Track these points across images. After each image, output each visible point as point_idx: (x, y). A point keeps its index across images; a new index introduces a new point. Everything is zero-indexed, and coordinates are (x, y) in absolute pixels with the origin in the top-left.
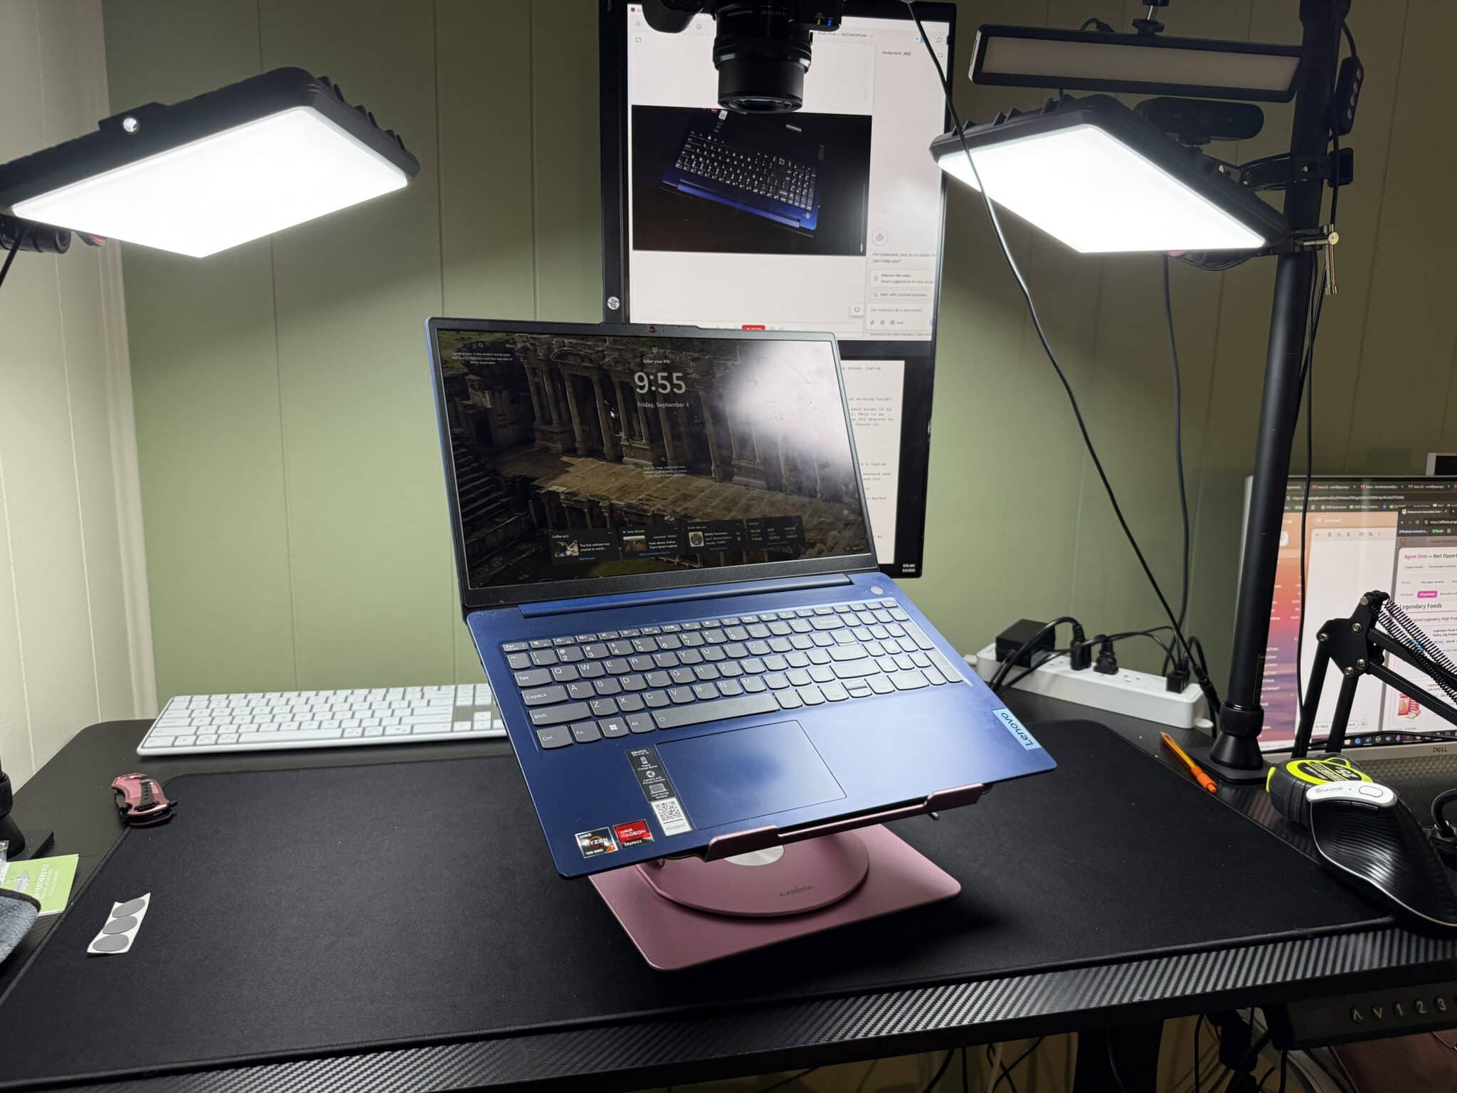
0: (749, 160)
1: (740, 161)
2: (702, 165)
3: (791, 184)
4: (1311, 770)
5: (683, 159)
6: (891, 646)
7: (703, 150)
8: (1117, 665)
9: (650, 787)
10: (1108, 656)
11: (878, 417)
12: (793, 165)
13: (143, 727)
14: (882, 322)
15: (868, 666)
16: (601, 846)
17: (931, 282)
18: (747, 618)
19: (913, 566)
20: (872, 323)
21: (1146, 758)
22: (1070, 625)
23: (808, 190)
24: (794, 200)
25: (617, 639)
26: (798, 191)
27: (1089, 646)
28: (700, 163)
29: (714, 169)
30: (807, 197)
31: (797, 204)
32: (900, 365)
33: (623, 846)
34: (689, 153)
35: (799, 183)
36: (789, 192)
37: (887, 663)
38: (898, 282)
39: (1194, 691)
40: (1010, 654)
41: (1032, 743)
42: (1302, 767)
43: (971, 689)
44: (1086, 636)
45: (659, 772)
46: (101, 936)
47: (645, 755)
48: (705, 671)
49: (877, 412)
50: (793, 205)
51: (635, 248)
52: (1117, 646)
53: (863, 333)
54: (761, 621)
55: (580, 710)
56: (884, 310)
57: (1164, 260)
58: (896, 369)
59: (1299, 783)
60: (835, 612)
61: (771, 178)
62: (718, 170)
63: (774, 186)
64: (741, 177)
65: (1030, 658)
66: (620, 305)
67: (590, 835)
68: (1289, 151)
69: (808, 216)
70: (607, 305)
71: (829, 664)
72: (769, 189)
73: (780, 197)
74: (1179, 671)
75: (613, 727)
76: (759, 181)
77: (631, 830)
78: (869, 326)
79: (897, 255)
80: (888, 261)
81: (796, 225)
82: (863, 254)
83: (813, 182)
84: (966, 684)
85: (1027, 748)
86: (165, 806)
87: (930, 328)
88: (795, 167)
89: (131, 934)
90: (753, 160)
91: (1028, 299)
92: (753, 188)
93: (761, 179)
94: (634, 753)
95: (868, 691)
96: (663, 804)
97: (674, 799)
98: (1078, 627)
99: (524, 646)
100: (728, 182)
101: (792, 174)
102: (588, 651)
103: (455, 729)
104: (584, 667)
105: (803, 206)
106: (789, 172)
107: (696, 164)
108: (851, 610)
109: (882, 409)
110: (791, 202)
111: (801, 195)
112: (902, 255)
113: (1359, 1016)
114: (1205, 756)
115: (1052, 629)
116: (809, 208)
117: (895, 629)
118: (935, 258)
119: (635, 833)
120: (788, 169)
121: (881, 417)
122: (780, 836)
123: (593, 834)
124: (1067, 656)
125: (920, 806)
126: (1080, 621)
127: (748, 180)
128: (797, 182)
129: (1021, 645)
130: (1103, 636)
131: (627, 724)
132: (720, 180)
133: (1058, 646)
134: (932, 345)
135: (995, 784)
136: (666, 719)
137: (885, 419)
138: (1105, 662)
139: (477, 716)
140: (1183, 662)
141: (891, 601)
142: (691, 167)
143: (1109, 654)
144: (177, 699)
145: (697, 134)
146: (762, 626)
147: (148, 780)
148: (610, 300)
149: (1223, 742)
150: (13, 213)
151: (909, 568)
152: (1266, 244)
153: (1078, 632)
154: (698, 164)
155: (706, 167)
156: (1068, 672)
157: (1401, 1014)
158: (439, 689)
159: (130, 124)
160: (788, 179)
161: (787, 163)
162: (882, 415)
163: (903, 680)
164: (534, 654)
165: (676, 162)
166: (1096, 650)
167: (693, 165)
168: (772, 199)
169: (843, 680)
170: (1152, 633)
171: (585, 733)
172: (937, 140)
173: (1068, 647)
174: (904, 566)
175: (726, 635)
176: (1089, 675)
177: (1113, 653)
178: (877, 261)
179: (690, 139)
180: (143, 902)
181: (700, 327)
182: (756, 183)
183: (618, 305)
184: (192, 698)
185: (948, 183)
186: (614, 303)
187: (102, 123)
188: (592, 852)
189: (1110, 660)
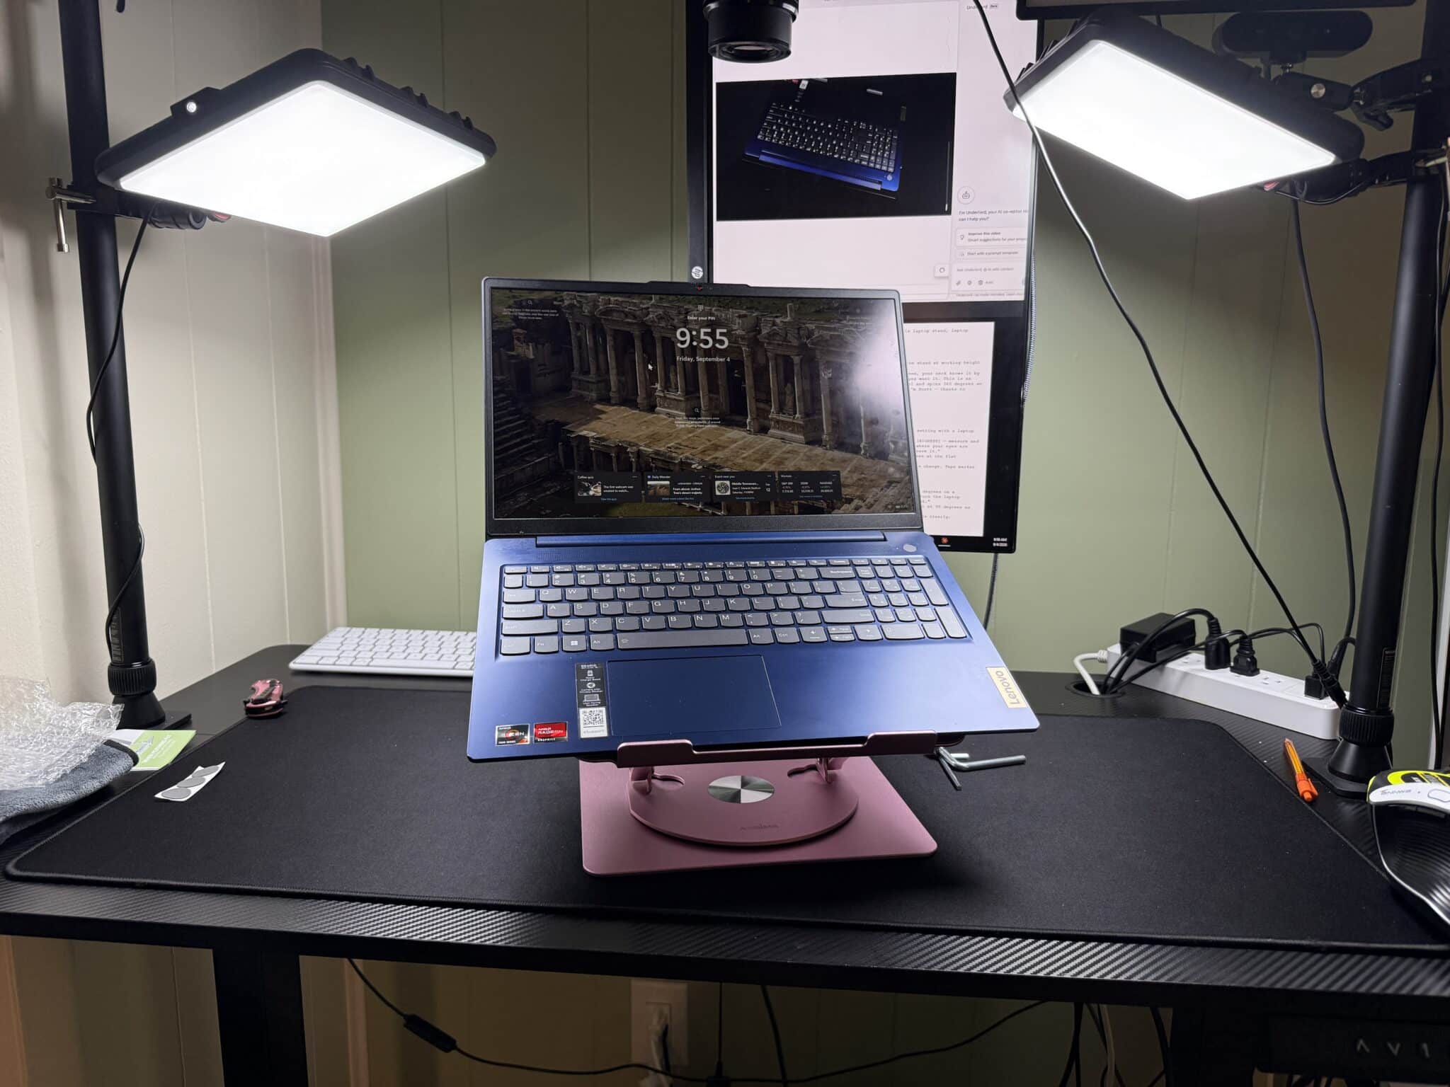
0: (830, 126)
1: (820, 129)
2: (784, 135)
3: (872, 147)
5: (765, 130)
6: (899, 599)
7: (784, 120)
8: (1258, 666)
9: (585, 696)
10: (1247, 656)
11: (964, 381)
12: (874, 128)
13: (304, 649)
14: (970, 283)
15: (863, 615)
16: (515, 738)
17: (1023, 237)
19: (1005, 540)
20: (958, 283)
22: (1207, 618)
23: (890, 152)
24: (875, 163)
25: (614, 571)
26: (879, 154)
28: (782, 133)
29: (795, 138)
30: (889, 159)
31: (878, 166)
32: (988, 328)
34: (771, 124)
36: (870, 155)
37: (885, 614)
38: (985, 240)
41: (1018, 703)
45: (600, 684)
46: (172, 788)
47: (593, 669)
48: (687, 605)
49: (964, 376)
50: (874, 168)
51: (719, 218)
52: (1260, 643)
53: (949, 294)
54: (766, 566)
55: (550, 626)
56: (971, 270)
58: (985, 332)
61: (852, 142)
62: (798, 138)
63: (855, 150)
64: (821, 144)
65: (1158, 651)
66: (703, 276)
67: (510, 728)
69: (890, 178)
70: (691, 274)
72: (850, 153)
73: (862, 160)
75: (574, 643)
76: (839, 146)
77: (550, 729)
78: (955, 287)
79: (985, 212)
80: (976, 219)
81: (878, 187)
82: (949, 212)
83: (894, 144)
86: (275, 703)
87: (1023, 287)
88: (876, 130)
89: (196, 789)
90: (834, 126)
92: (834, 153)
93: (841, 144)
94: (583, 667)
96: (591, 712)
98: (1213, 621)
99: (525, 569)
100: (809, 149)
101: (873, 137)
102: (581, 579)
104: (571, 591)
105: (884, 168)
106: (870, 135)
107: (777, 134)
108: (871, 564)
109: (969, 373)
110: (872, 165)
111: (883, 157)
112: (991, 212)
113: (1365, 1047)
115: (1192, 621)
116: (891, 170)
118: (1027, 214)
119: (552, 732)
120: (870, 132)
121: (968, 381)
123: (513, 728)
125: (860, 745)
127: (829, 146)
128: (879, 144)
129: (1145, 636)
130: (1242, 633)
131: (589, 642)
132: (801, 148)
133: (1197, 641)
134: (1026, 304)
136: (629, 641)
137: (973, 383)
138: (1244, 662)
141: (920, 559)
142: (772, 138)
143: (1247, 652)
144: (341, 629)
145: (778, 105)
146: (766, 571)
147: (279, 684)
148: (694, 270)
149: (1343, 752)
150: (121, 188)
151: (1000, 542)
152: (1336, 161)
153: (1214, 625)
154: (780, 134)
155: (787, 136)
156: (1201, 670)
157: (1427, 1054)
159: (192, 107)
160: (869, 142)
161: (868, 127)
162: (970, 379)
164: (529, 577)
165: (758, 134)
166: (1233, 649)
167: (775, 136)
168: (853, 163)
169: (828, 626)
171: (545, 644)
173: (1205, 642)
174: (995, 539)
175: (724, 576)
176: (1225, 676)
177: (1254, 652)
178: (962, 219)
179: (771, 111)
180: (217, 769)
182: (837, 148)
183: (701, 274)
184: (350, 629)
186: (697, 273)
187: (173, 108)
188: (505, 742)
189: (1249, 660)
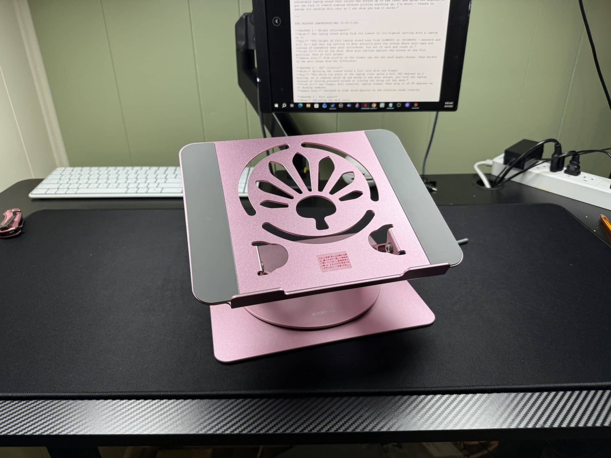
10: (575, 164)
13: (38, 183)
19: (451, 103)
27: (564, 157)
40: (512, 160)
44: (563, 152)
86: (15, 228)
122: (287, 294)
129: (520, 155)
138: (573, 168)
144: (59, 169)
151: (449, 104)
153: (558, 148)
170: (607, 151)
173: (550, 157)
176: (561, 176)
177: (579, 162)
189: (576, 167)
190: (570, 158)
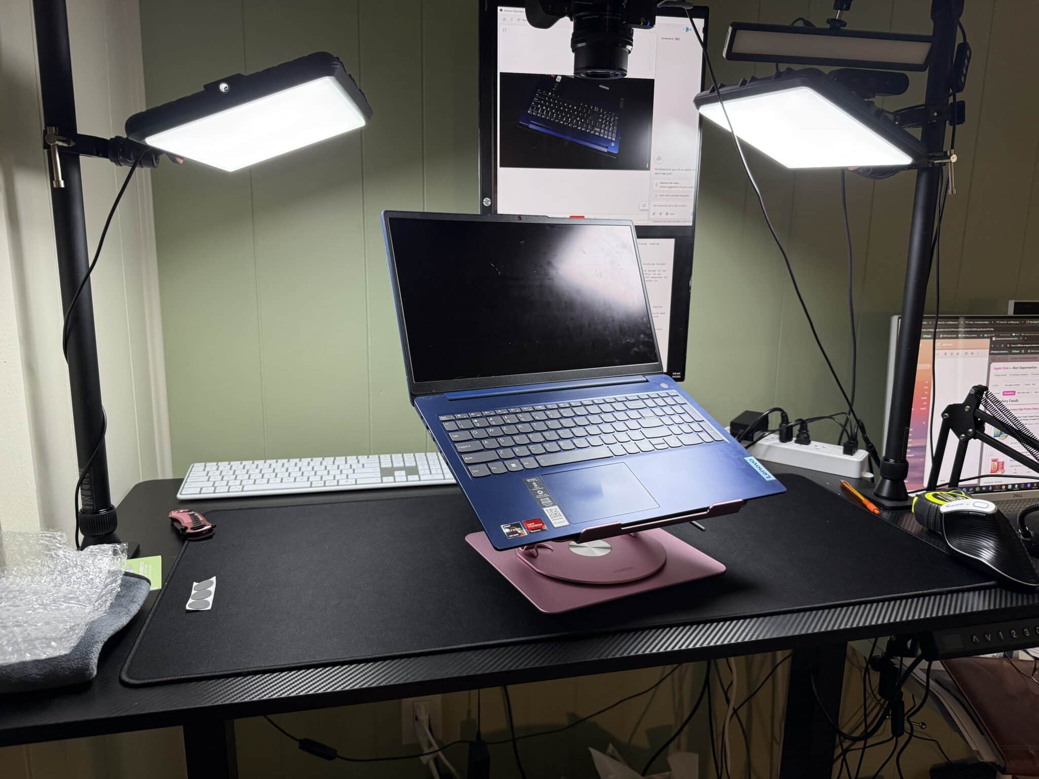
0: (575, 108)
1: (569, 109)
2: (545, 111)
3: (602, 124)
4: (941, 497)
5: (533, 108)
6: (677, 419)
7: (545, 101)
8: (810, 439)
9: (541, 499)
10: (804, 433)
11: (657, 276)
12: (603, 112)
13: (177, 483)
14: (661, 214)
15: (664, 431)
16: (516, 532)
17: (692, 187)
18: (586, 401)
19: (679, 373)
20: (654, 214)
21: (833, 495)
22: (779, 413)
23: (613, 127)
24: (604, 134)
25: (508, 414)
26: (606, 128)
27: (792, 426)
29: (553, 114)
30: (613, 132)
31: (606, 137)
32: (672, 242)
33: (530, 533)
34: (537, 104)
35: (607, 123)
36: (601, 129)
37: (675, 429)
39: (862, 454)
40: (740, 432)
41: (770, 477)
42: (935, 496)
43: (730, 445)
44: (790, 421)
45: (545, 491)
46: (190, 601)
47: (535, 482)
48: (564, 433)
49: (657, 272)
50: (603, 138)
51: (501, 166)
52: (810, 426)
53: (648, 220)
54: (594, 404)
55: (492, 455)
56: (661, 206)
57: (843, 173)
58: (669, 244)
59: (934, 505)
60: (640, 399)
61: (589, 119)
62: (555, 115)
63: (591, 124)
64: (570, 119)
65: (753, 435)
66: (491, 204)
67: (509, 526)
68: (924, 103)
69: (613, 144)
70: (483, 203)
71: (640, 430)
72: (588, 127)
73: (595, 131)
74: (852, 441)
75: (514, 465)
76: (581, 122)
77: (533, 523)
78: (652, 217)
79: (670, 170)
80: (664, 174)
81: (605, 150)
82: (648, 169)
83: (616, 123)
84: (726, 442)
85: (767, 479)
86: (210, 527)
87: (691, 218)
88: (605, 113)
89: (210, 599)
90: (578, 108)
91: (759, 197)
92: (578, 126)
93: (583, 121)
94: (528, 480)
95: (666, 446)
96: (550, 510)
97: (556, 507)
98: (784, 414)
99: (452, 417)
100: (562, 122)
101: (603, 117)
102: (491, 421)
103: (384, 481)
104: (490, 430)
105: (610, 138)
106: (601, 116)
107: (541, 111)
108: (650, 398)
109: (660, 271)
110: (602, 135)
111: (609, 131)
112: (673, 170)
113: (977, 639)
114: (871, 493)
115: (767, 416)
116: (614, 139)
117: (678, 409)
118: (695, 172)
119: (536, 525)
120: (600, 114)
121: (659, 276)
122: (623, 528)
123: (512, 525)
124: (777, 434)
125: (705, 513)
126: (785, 411)
127: (575, 121)
128: (606, 122)
129: (747, 426)
130: (801, 420)
131: (522, 464)
132: (556, 121)
133: (770, 427)
134: (693, 228)
135: (749, 501)
136: (545, 461)
137: (662, 277)
138: (802, 437)
139: (397, 473)
140: (854, 436)
141: (673, 392)
143: (805, 431)
144: (196, 465)
145: (542, 91)
146: (596, 406)
147: (193, 512)
148: (484, 200)
149: (882, 484)
150: (146, 143)
151: (677, 375)
152: (912, 162)
153: (785, 418)
154: (543, 111)
155: (548, 112)
156: (778, 444)
157: (1002, 638)
158: (368, 457)
159: (223, 87)
160: (600, 120)
161: (599, 110)
162: (660, 274)
163: (687, 439)
164: (459, 422)
165: (528, 110)
166: (796, 430)
167: (539, 112)
168: (589, 133)
169: (650, 439)
170: (834, 417)
171: (497, 468)
172: (698, 96)
173: (777, 427)
174: (673, 374)
175: (574, 412)
176: (792, 445)
177: (808, 431)
178: (657, 174)
179: (537, 95)
180: (212, 582)
181: (550, 216)
183: (490, 203)
184: (205, 464)
185: (704, 124)
186: (487, 202)
187: (205, 86)
188: (512, 536)
189: (806, 435)
190: (798, 427)
